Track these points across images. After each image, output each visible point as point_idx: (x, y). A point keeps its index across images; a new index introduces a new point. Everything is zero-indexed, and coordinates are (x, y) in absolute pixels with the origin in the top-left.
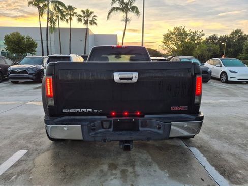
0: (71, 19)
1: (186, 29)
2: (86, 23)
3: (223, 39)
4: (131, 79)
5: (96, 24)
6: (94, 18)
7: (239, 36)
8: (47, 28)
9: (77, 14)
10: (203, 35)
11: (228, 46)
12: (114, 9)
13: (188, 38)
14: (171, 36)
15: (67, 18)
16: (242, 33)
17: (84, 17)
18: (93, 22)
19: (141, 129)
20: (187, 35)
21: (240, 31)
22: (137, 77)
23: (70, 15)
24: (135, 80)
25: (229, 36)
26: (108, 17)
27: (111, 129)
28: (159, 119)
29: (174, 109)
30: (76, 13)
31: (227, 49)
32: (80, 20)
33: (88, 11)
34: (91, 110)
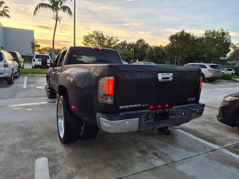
1: (104, 34)
3: (131, 46)
4: (169, 78)
5: (8, 16)
6: (6, 9)
7: (142, 44)
10: (118, 40)
11: (136, 51)
12: (42, 5)
13: (105, 42)
14: (91, 38)
16: (144, 42)
18: (4, 14)
19: (171, 117)
20: (104, 39)
21: (143, 40)
22: (172, 77)
25: (135, 43)
26: (35, 13)
27: (153, 120)
28: (184, 108)
29: (189, 100)
31: (134, 55)
34: (140, 105)
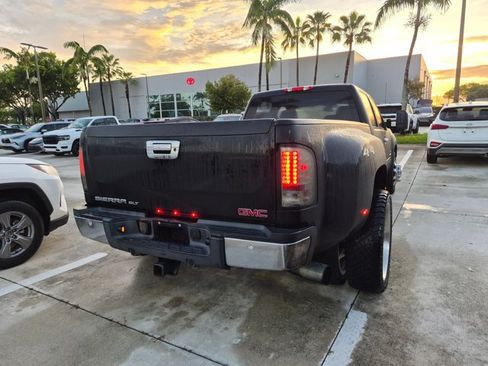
0: (319, 38)
2: (349, 41)
4: (169, 152)
5: (369, 39)
6: (367, 27)
8: (261, 64)
9: (332, 27)
12: (392, 2)
15: (312, 37)
17: (345, 30)
18: (364, 37)
22: (178, 149)
23: (318, 29)
24: (174, 154)
26: (376, 24)
27: (152, 236)
29: (244, 214)
30: (328, 25)
32: (336, 37)
33: (353, 16)
34: (125, 201)
